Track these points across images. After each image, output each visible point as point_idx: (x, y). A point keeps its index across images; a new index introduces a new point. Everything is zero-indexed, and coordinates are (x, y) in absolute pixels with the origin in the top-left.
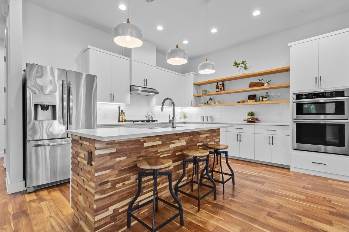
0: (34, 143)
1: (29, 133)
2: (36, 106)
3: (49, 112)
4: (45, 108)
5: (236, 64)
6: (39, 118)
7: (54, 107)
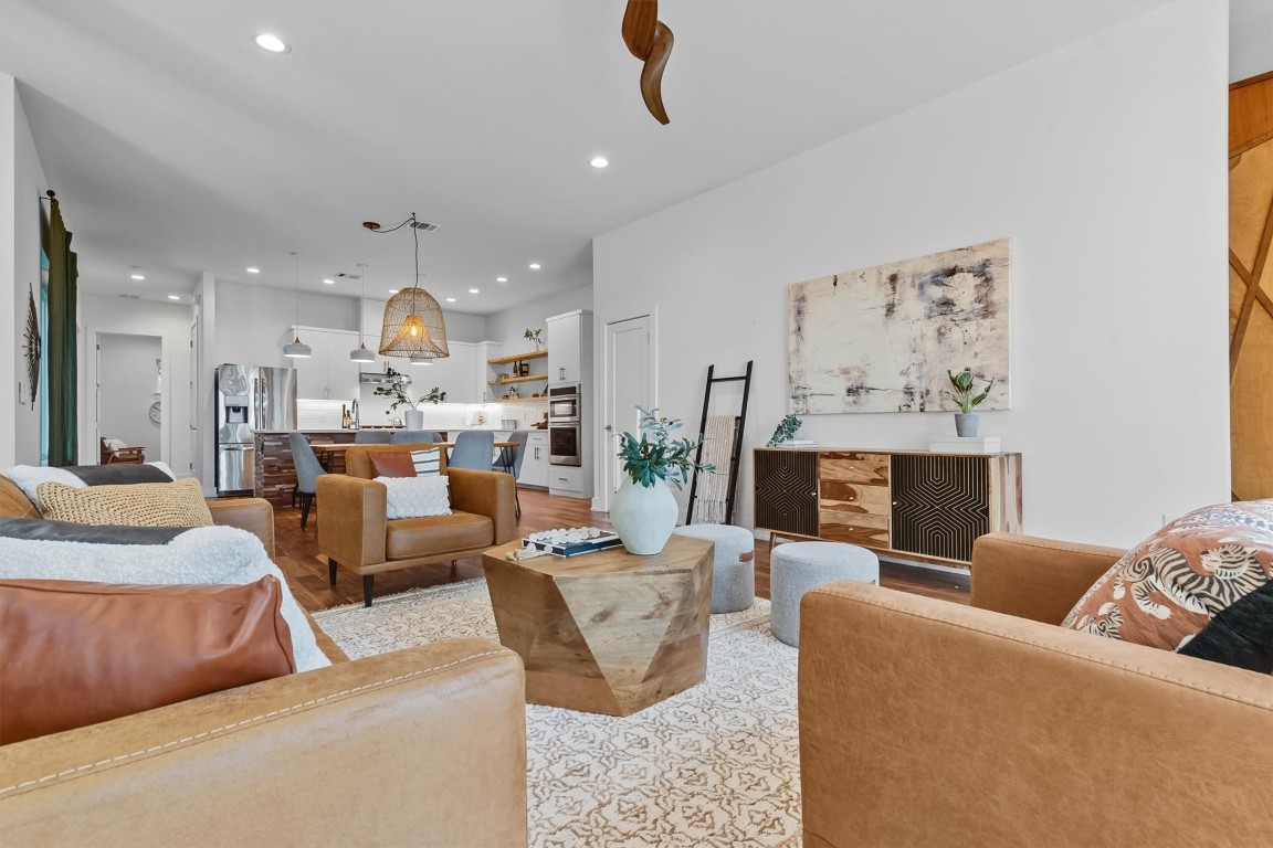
0: (226, 446)
1: (220, 436)
2: (228, 408)
3: (240, 415)
4: (237, 410)
5: (528, 335)
6: (231, 420)
7: (246, 409)
